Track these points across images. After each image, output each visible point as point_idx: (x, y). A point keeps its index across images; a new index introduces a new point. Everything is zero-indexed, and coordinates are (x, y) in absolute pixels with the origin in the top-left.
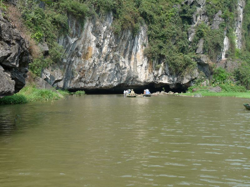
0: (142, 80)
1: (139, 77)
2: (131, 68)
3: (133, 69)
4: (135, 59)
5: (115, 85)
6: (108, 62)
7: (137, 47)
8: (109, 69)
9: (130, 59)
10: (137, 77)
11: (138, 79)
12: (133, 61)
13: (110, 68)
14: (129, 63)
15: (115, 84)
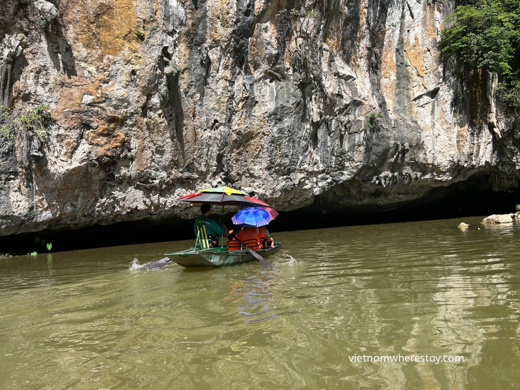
0: (443, 161)
1: (428, 144)
2: (383, 105)
3: (396, 111)
4: (401, 65)
5: (317, 191)
6: (257, 75)
7: (407, 13)
8: (264, 109)
9: (374, 67)
10: (420, 146)
11: (421, 156)
12: (393, 77)
13: (271, 107)
14: (376, 86)
15: (316, 186)
